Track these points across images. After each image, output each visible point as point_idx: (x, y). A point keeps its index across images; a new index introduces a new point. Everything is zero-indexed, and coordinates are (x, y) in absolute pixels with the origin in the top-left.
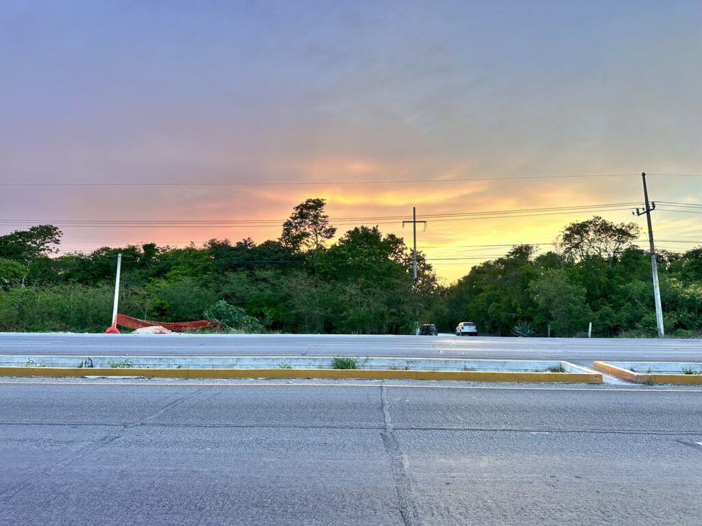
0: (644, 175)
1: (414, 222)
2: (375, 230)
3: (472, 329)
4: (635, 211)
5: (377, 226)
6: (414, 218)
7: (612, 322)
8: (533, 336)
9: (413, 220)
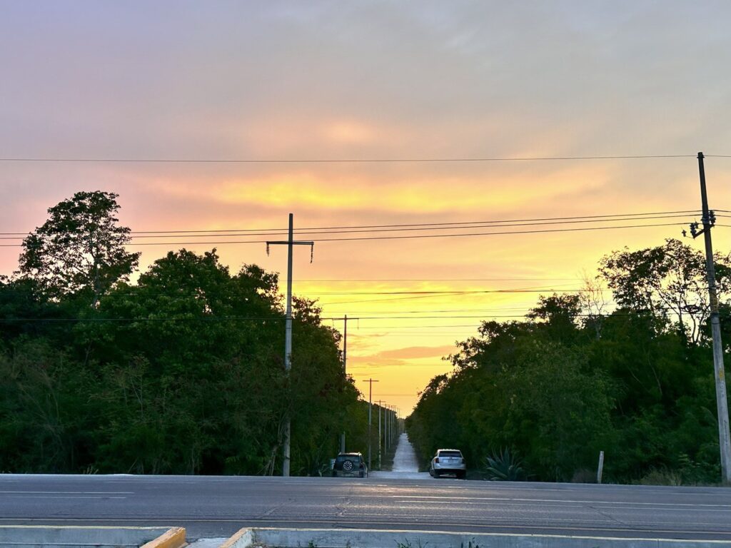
0: (701, 156)
1: (290, 243)
2: (211, 258)
3: (455, 463)
4: (688, 230)
5: (214, 250)
6: (291, 234)
7: (646, 451)
8: (520, 478)
9: (287, 239)
